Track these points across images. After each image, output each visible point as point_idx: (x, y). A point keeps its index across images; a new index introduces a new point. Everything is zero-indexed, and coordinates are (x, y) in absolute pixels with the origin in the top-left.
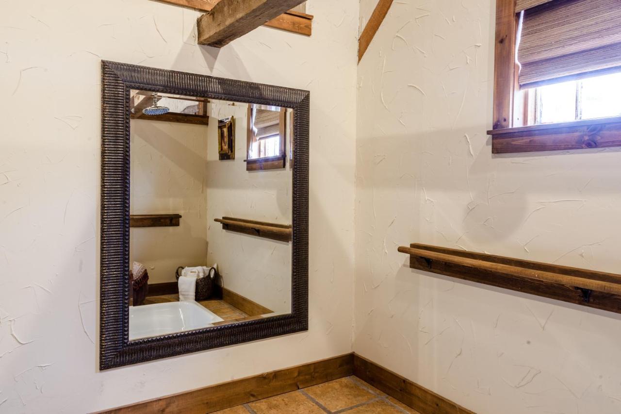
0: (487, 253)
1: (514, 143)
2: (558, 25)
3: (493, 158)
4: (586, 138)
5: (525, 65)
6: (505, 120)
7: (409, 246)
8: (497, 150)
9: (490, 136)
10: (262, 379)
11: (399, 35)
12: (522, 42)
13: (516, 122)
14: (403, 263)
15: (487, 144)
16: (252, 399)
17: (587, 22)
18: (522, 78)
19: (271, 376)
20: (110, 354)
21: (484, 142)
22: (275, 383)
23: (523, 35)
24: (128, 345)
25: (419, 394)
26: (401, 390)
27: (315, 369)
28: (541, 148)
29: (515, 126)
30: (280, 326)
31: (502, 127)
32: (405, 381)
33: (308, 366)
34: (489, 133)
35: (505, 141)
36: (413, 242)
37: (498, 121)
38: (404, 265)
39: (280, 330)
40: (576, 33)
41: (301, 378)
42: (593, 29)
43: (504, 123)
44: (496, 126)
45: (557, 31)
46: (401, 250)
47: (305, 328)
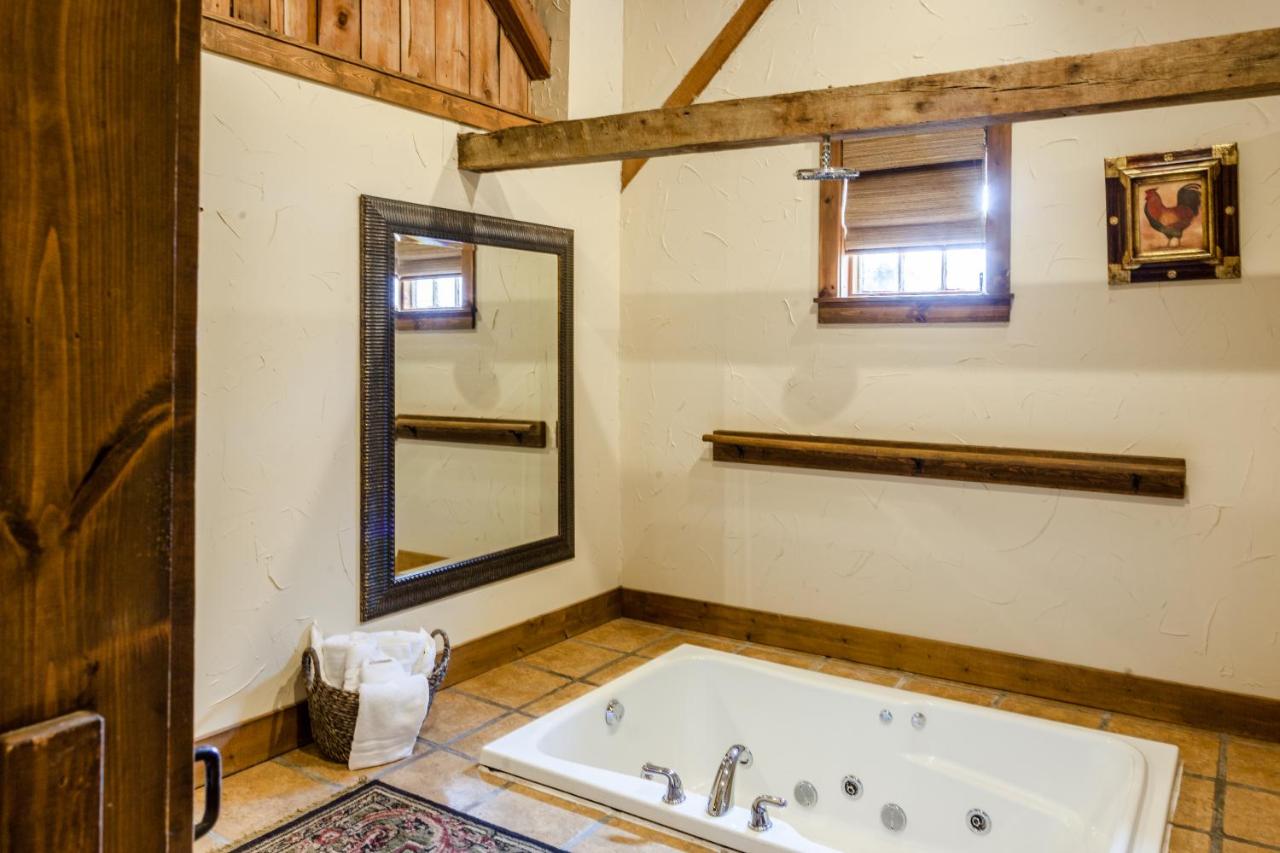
0: (813, 434)
1: (843, 313)
2: (885, 194)
3: (818, 327)
4: (916, 313)
5: (852, 229)
6: (833, 288)
7: (712, 433)
8: (823, 320)
9: (816, 305)
10: (530, 626)
11: (689, 165)
12: (848, 204)
13: (842, 293)
14: (699, 456)
15: (812, 312)
16: (520, 654)
17: (914, 198)
18: (847, 243)
19: (539, 622)
20: (375, 599)
21: (807, 309)
22: (542, 632)
23: (849, 197)
24: (395, 585)
25: (727, 614)
26: (700, 617)
27: (583, 609)
28: (873, 320)
29: (843, 296)
30: (548, 552)
31: (830, 295)
32: (706, 605)
33: (575, 607)
34: (815, 300)
35: (833, 310)
36: (716, 429)
37: (825, 288)
38: (702, 459)
39: (547, 558)
40: (903, 207)
41: (569, 623)
42: (920, 206)
43: (831, 291)
44: (823, 293)
45: (883, 200)
46: (706, 439)
47: (571, 556)
